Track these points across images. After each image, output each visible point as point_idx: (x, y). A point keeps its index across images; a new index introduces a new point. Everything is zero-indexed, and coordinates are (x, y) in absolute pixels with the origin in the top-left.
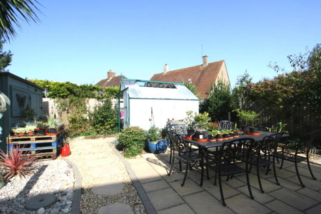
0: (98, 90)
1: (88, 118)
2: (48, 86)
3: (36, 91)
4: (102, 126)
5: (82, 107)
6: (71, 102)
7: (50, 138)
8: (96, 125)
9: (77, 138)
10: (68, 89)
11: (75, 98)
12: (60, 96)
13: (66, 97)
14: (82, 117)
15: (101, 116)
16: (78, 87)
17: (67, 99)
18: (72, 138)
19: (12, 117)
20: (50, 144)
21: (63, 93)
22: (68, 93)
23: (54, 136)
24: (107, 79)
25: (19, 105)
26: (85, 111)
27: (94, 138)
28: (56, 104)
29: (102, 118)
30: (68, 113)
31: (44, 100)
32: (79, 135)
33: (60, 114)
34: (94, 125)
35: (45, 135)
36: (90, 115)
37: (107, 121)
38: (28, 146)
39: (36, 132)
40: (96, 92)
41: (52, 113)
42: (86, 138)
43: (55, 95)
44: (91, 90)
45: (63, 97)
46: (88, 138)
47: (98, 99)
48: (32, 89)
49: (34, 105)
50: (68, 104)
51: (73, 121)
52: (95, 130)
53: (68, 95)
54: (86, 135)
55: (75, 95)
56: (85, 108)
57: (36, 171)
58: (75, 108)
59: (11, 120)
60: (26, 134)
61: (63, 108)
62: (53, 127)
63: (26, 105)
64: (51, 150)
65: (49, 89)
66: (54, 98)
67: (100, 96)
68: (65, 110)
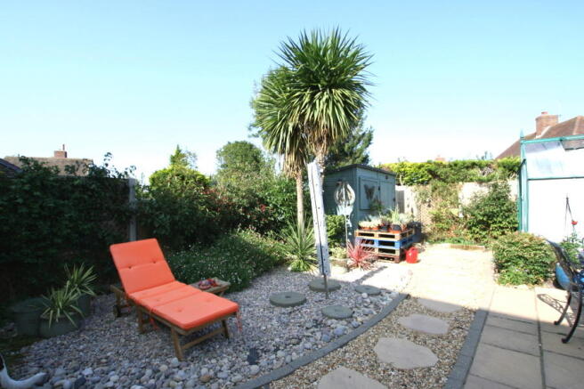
0: (481, 168)
1: (461, 216)
2: (403, 170)
3: (387, 178)
4: (484, 230)
5: (452, 197)
6: (435, 189)
7: (393, 237)
8: (474, 228)
9: (438, 245)
10: (430, 171)
11: (440, 184)
12: (418, 183)
13: (428, 184)
14: (451, 213)
15: (481, 213)
16: (445, 166)
17: (428, 186)
18: (431, 243)
19: (360, 210)
20: (392, 244)
21: (422, 177)
22: (430, 176)
23: (398, 236)
24: (535, 134)
25: (368, 197)
26: (455, 203)
27: (467, 248)
28: (414, 195)
29: (484, 216)
30: (429, 206)
31: (398, 188)
32: (443, 240)
33: (419, 208)
34: (470, 228)
35: (388, 232)
36: (465, 210)
37: (495, 222)
38: (372, 242)
39: (380, 228)
40: (476, 171)
41: (408, 206)
42: (452, 247)
43: (412, 181)
44: (467, 168)
45: (422, 183)
46: (456, 247)
47: (481, 182)
48: (382, 177)
49: (384, 196)
50: (429, 195)
51: (437, 219)
52: (471, 235)
53: (430, 179)
54: (453, 242)
55: (440, 179)
56: (457, 198)
57: (375, 269)
58: (439, 199)
59: (359, 214)
60: (370, 229)
61: (424, 200)
62: (397, 223)
63: (374, 196)
64: (393, 252)
65: (405, 174)
66: (411, 185)
67: (485, 177)
68: (425, 202)
